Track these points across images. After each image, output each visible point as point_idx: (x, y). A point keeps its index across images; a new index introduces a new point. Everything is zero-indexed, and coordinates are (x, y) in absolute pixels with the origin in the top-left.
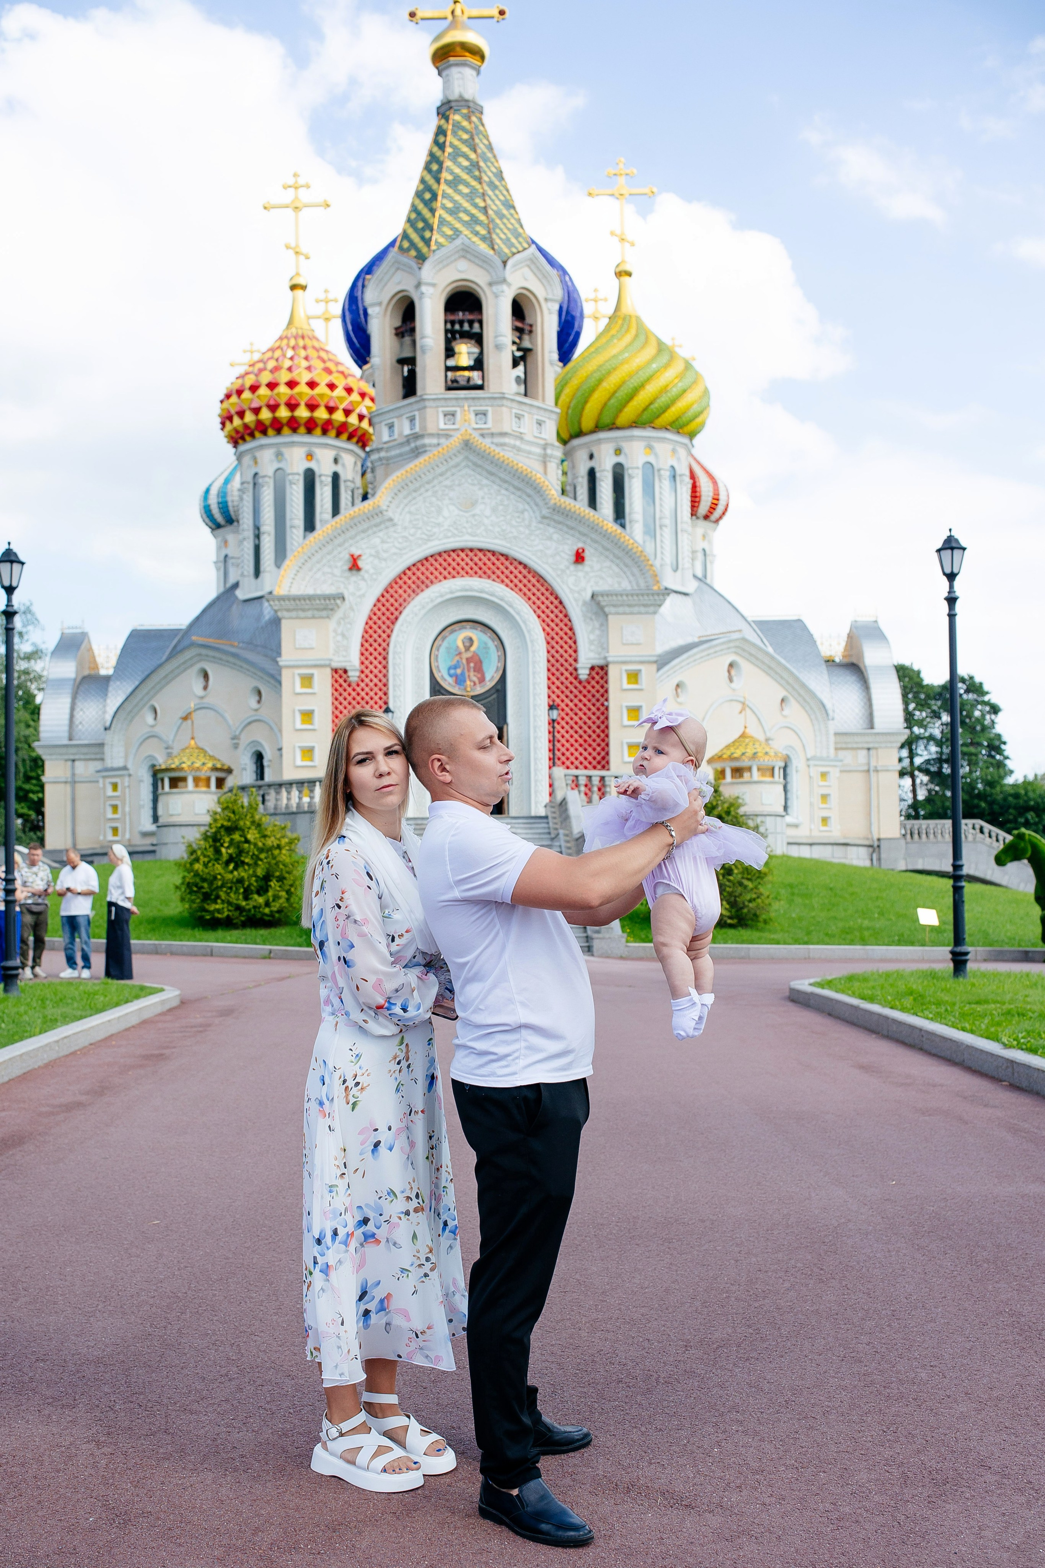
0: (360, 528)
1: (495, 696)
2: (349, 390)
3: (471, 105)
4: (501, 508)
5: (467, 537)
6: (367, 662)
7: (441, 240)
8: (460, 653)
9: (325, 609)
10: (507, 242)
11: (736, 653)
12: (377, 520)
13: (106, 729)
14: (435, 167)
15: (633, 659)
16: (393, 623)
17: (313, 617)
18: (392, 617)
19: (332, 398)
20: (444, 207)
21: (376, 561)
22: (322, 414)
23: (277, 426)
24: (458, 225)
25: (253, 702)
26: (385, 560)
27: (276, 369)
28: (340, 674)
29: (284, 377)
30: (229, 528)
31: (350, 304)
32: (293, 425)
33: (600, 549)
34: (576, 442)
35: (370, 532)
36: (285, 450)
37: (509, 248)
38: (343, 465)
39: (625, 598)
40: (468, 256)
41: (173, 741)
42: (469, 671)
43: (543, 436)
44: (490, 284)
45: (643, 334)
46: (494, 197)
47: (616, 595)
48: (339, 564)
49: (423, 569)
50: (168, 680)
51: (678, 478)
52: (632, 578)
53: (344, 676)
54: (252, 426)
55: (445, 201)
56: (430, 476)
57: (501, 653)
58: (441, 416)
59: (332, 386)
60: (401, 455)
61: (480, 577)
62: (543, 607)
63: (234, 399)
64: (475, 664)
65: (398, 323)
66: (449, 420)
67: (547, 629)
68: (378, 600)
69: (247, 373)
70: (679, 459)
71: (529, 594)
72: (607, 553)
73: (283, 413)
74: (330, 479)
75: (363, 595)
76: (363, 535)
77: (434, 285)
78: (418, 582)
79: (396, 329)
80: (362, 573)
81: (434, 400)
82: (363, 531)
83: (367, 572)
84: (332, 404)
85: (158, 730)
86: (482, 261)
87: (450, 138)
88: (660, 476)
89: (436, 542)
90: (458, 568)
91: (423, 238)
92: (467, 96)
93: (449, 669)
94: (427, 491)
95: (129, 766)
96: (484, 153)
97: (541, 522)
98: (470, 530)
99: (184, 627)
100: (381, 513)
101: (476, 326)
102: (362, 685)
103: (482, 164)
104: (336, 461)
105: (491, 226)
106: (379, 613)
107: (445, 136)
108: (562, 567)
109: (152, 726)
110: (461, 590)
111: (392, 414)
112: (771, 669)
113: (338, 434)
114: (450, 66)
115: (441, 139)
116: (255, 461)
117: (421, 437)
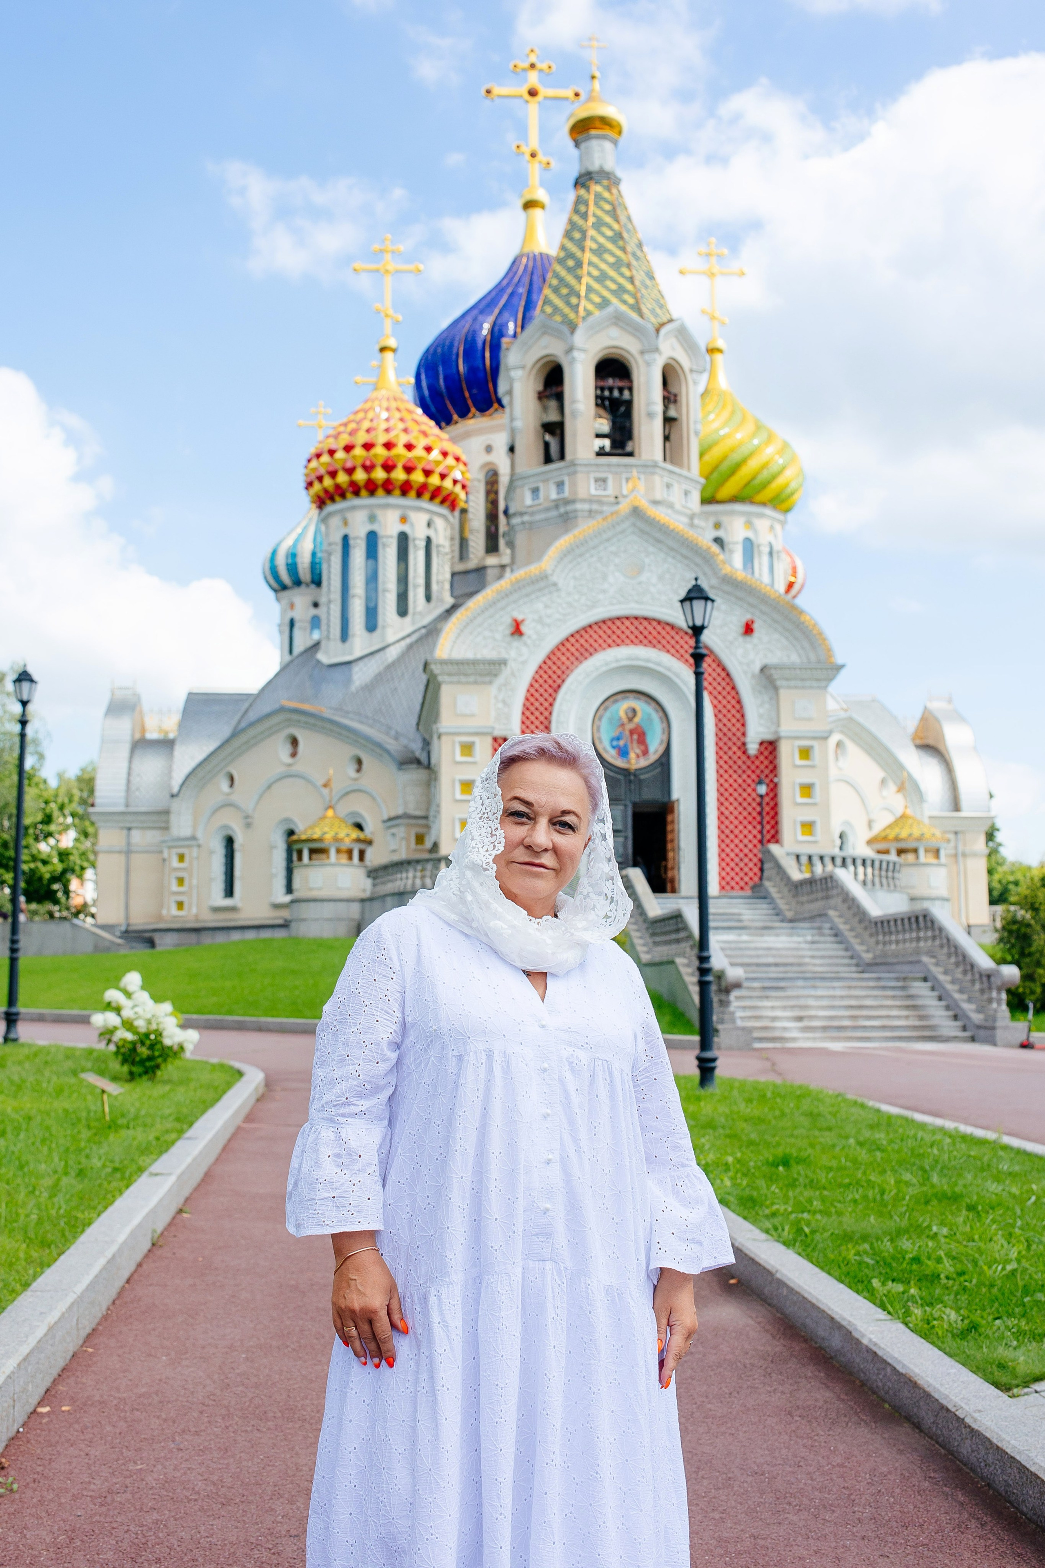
0: (524, 592)
1: (658, 769)
2: (445, 454)
3: (610, 176)
4: (667, 576)
5: (633, 605)
7: (590, 307)
8: (623, 725)
9: (487, 674)
10: (653, 311)
12: (542, 584)
13: (172, 796)
14: (577, 235)
15: (806, 734)
16: (556, 691)
17: (476, 683)
18: (555, 686)
19: (429, 462)
20: (589, 274)
21: (539, 627)
22: (418, 477)
23: (371, 487)
24: (606, 294)
25: (351, 771)
26: (549, 625)
27: (371, 430)
29: (382, 438)
30: (302, 590)
32: (388, 487)
33: (768, 621)
35: (533, 596)
36: (379, 513)
37: (656, 319)
38: (436, 530)
39: (798, 672)
40: (619, 324)
41: (254, 810)
42: (632, 742)
43: (688, 506)
44: (642, 353)
45: (738, 412)
46: (637, 268)
47: (789, 668)
48: (501, 628)
49: (587, 636)
50: (249, 746)
51: (775, 555)
52: (801, 652)
54: (344, 486)
55: (590, 269)
56: (595, 542)
58: (592, 482)
59: (428, 449)
60: (546, 519)
61: (645, 646)
62: (710, 679)
63: (325, 458)
65: (540, 387)
66: (599, 486)
67: (715, 702)
68: (540, 667)
70: (775, 536)
72: (776, 626)
73: (379, 474)
74: (422, 544)
76: (526, 599)
77: (584, 350)
78: (582, 650)
79: (537, 391)
80: (525, 638)
81: (586, 465)
82: (527, 595)
83: (529, 637)
84: (428, 468)
85: (236, 798)
86: (636, 330)
87: (592, 208)
88: (760, 553)
89: (600, 610)
90: (623, 637)
91: (568, 304)
92: (606, 168)
93: (612, 740)
94: (592, 556)
95: (199, 835)
96: (625, 225)
98: (634, 598)
99: (255, 692)
100: (546, 577)
101: (626, 394)
103: (625, 235)
104: (429, 525)
105: (637, 296)
106: (541, 681)
107: (587, 205)
108: (730, 638)
109: (228, 794)
110: (628, 659)
111: (535, 479)
113: (432, 498)
114: (589, 138)
115: (582, 209)
116: (346, 523)
117: (573, 501)
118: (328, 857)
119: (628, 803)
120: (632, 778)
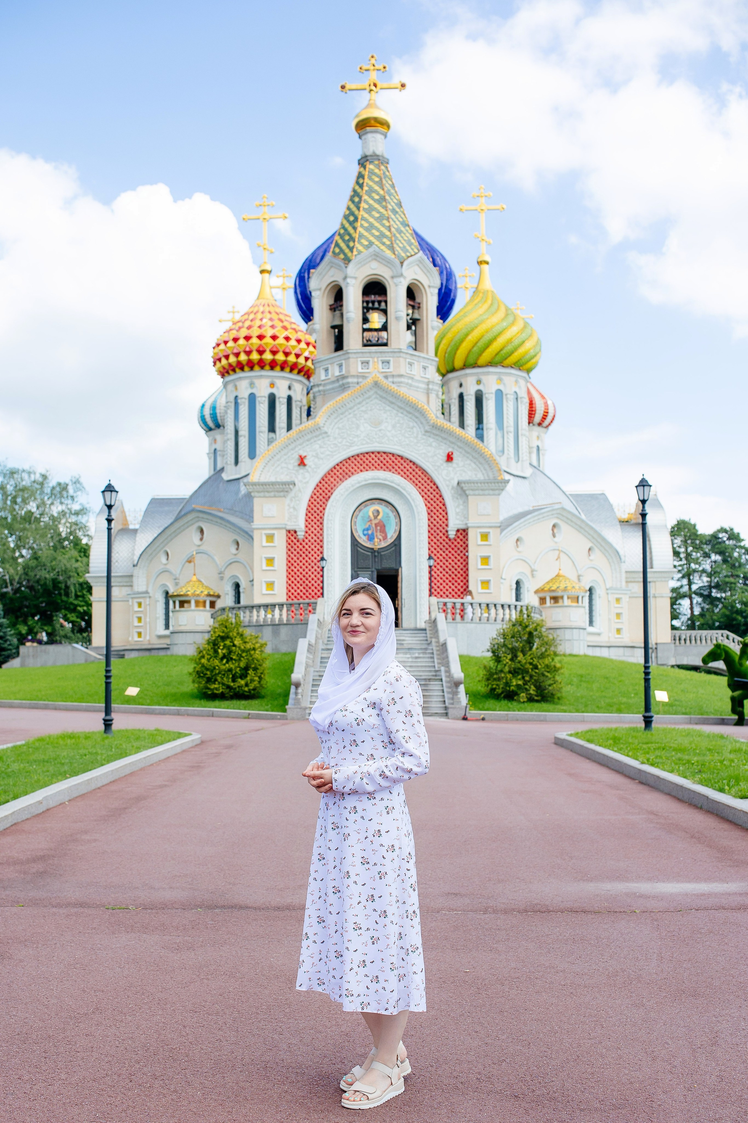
0: (306, 438)
1: (393, 548)
2: (299, 341)
3: (381, 158)
4: (398, 425)
5: (376, 444)
6: (310, 526)
7: (360, 248)
8: (371, 520)
9: (282, 491)
10: (404, 249)
11: (558, 518)
12: (318, 433)
13: (134, 566)
14: (356, 199)
15: (485, 525)
16: (327, 500)
17: (275, 496)
18: (327, 497)
19: (287, 347)
20: (362, 226)
21: (316, 460)
22: (280, 357)
23: (251, 365)
24: (372, 239)
25: (233, 550)
26: (322, 459)
27: (251, 327)
28: (292, 533)
29: (255, 332)
30: (218, 431)
31: (300, 282)
32: (261, 364)
33: (463, 452)
34: (450, 375)
35: (312, 441)
36: (257, 382)
37: (405, 253)
38: (295, 391)
39: (479, 485)
40: (378, 259)
41: (180, 574)
42: (376, 532)
43: (427, 376)
44: (392, 277)
45: (496, 303)
46: (395, 220)
47: (474, 483)
48: (292, 462)
49: (347, 465)
50: (177, 533)
51: (519, 400)
52: (484, 472)
53: (295, 535)
54: (234, 365)
55: (363, 222)
56: (352, 405)
57: (398, 520)
58: (360, 364)
59: (287, 339)
60: (333, 389)
61: (384, 470)
62: (426, 490)
63: (222, 346)
64: (381, 527)
65: (332, 302)
66: (365, 366)
67: (429, 505)
68: (317, 485)
69: (231, 330)
70: (520, 387)
71: (417, 482)
72: (468, 455)
73: (255, 356)
74: (286, 400)
75: (307, 482)
76: (307, 443)
77: (355, 278)
78: (344, 474)
79: (331, 306)
80: (307, 467)
81: (355, 353)
82: (308, 440)
83: (310, 467)
84: (287, 351)
85: (169, 567)
86: (387, 262)
87: (366, 180)
88: (507, 399)
89: (356, 448)
90: (370, 465)
91: (348, 246)
92: (378, 152)
93: (364, 530)
94: (350, 414)
95: (150, 591)
96: (389, 190)
97: (424, 435)
98: (378, 440)
99: (188, 497)
100: (320, 428)
101: (383, 304)
102: (307, 541)
103: (387, 197)
104: (290, 388)
105: (393, 239)
106: (318, 494)
107: (364, 179)
108: (438, 464)
109: (165, 564)
110: (372, 479)
111: (327, 362)
112: (581, 528)
113: (291, 370)
114: (367, 133)
115: (361, 181)
116: (236, 388)
117: (347, 377)
118: (190, 606)
119: (373, 569)
120: (376, 554)
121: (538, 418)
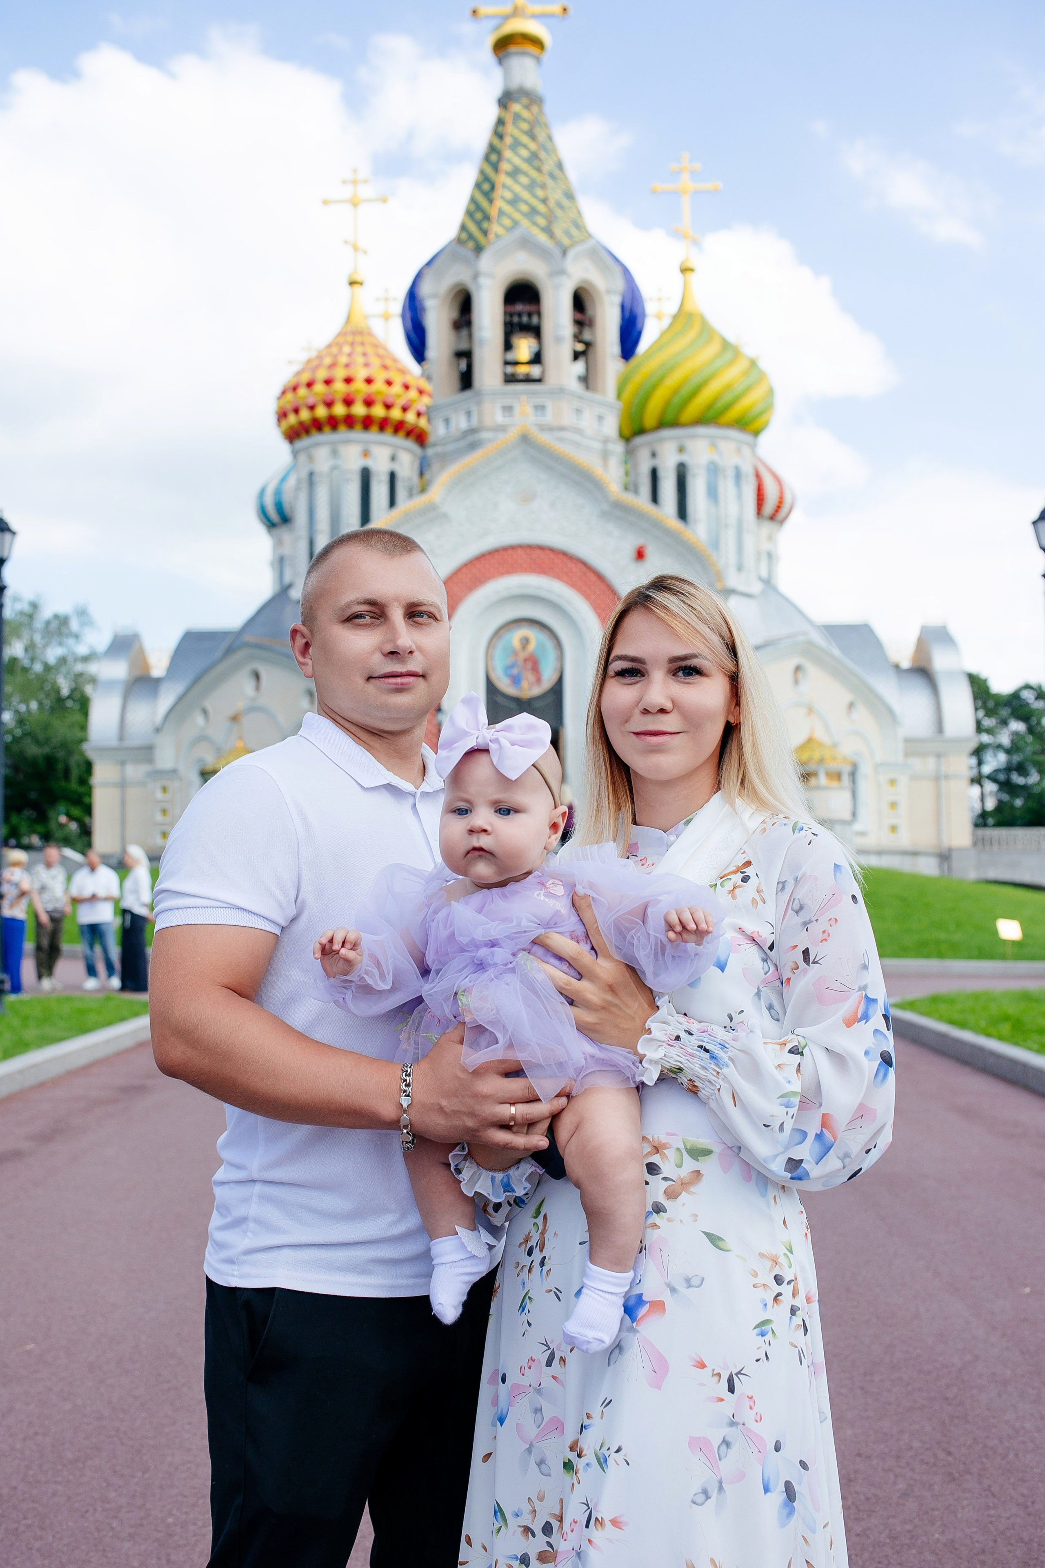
1: (551, 700)
2: (407, 387)
3: (532, 95)
4: (559, 503)
5: (527, 534)
7: (500, 231)
10: (567, 233)
11: (802, 656)
12: (437, 514)
13: (156, 731)
14: (494, 158)
19: (390, 395)
20: (503, 198)
22: (378, 411)
23: (333, 423)
24: (517, 216)
27: (333, 366)
29: (340, 373)
30: (284, 528)
31: (410, 303)
32: (349, 421)
33: (661, 546)
34: (639, 440)
36: (342, 449)
37: (569, 239)
38: (401, 464)
40: (528, 247)
43: (603, 431)
44: (549, 275)
45: (707, 331)
46: (554, 188)
49: (479, 566)
50: (221, 680)
51: (743, 478)
54: (308, 423)
55: (504, 192)
56: (488, 470)
57: (558, 652)
58: (499, 410)
59: (389, 383)
60: (457, 449)
61: (538, 573)
62: (603, 605)
63: (290, 396)
65: (455, 316)
66: (507, 414)
69: (303, 370)
70: (743, 459)
71: (589, 592)
72: (668, 551)
73: (339, 410)
74: (387, 479)
76: (416, 530)
77: (493, 277)
78: (475, 579)
79: (453, 322)
81: (492, 394)
84: (389, 402)
85: (209, 731)
86: (541, 253)
87: (510, 129)
88: (724, 476)
89: (492, 539)
90: (517, 565)
91: (481, 229)
92: (528, 86)
94: (484, 485)
95: (181, 768)
96: (543, 143)
97: (601, 519)
98: (527, 525)
99: (237, 629)
100: (439, 506)
101: (535, 318)
103: (543, 155)
104: (393, 458)
105: (551, 217)
107: (506, 126)
108: (621, 563)
109: (203, 728)
110: (520, 587)
111: (448, 408)
112: (838, 672)
113: (395, 432)
114: (512, 55)
115: (501, 130)
116: (311, 459)
117: (480, 430)
121: (769, 508)
